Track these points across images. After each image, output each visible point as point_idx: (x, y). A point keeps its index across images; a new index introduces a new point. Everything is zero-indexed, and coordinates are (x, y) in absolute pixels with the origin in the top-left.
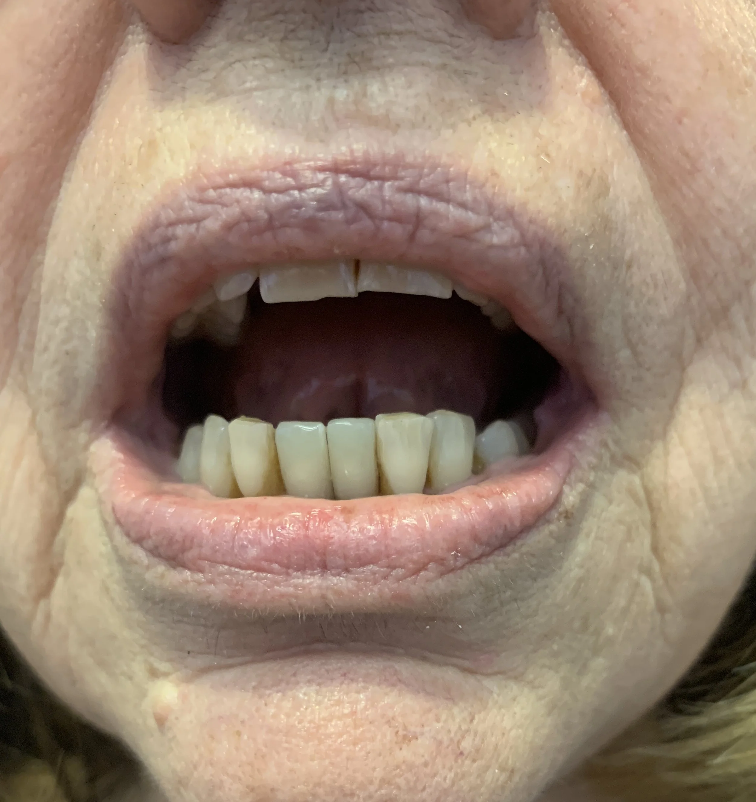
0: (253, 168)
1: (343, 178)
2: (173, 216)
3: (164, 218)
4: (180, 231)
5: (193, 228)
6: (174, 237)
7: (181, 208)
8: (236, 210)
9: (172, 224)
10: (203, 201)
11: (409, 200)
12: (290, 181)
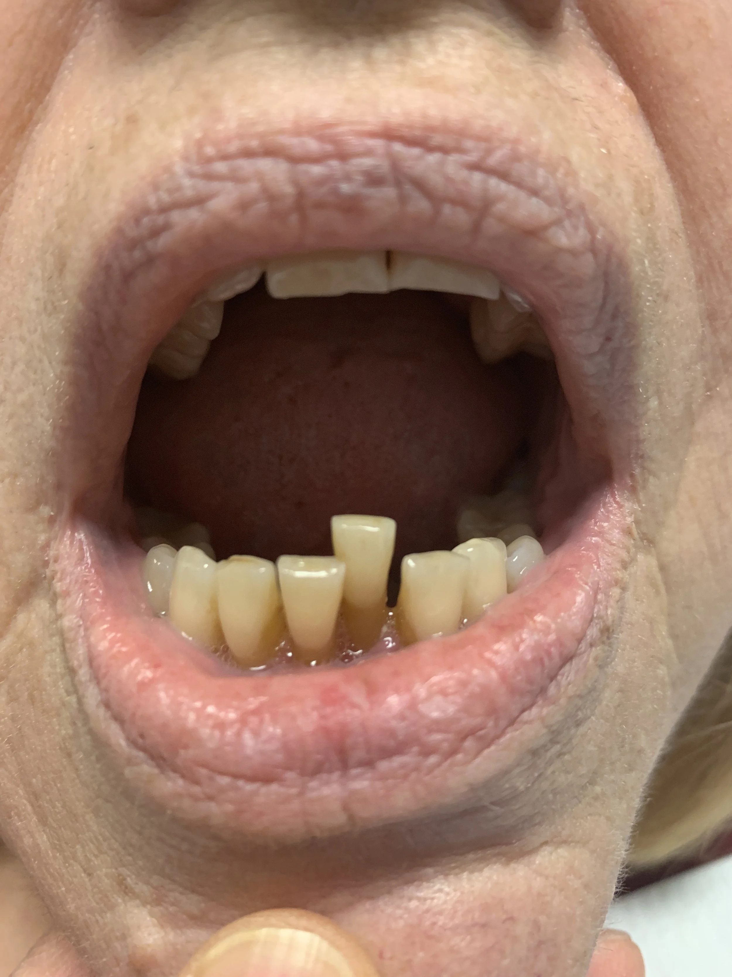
0: (282, 132)
1: (398, 147)
2: (165, 197)
3: (152, 201)
4: (176, 216)
5: (194, 214)
6: (167, 227)
7: (179, 188)
8: (254, 187)
9: (164, 209)
10: (209, 177)
11: (477, 177)
12: (329, 148)
